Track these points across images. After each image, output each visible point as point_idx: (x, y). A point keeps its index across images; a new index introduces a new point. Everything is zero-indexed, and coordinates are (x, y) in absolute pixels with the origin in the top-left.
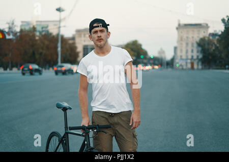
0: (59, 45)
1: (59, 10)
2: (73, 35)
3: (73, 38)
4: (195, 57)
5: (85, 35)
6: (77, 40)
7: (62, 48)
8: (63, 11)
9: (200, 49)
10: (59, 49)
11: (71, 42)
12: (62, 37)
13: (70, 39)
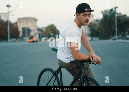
0: (9, 27)
1: (8, 6)
2: (16, 22)
3: (16, 23)
4: (87, 33)
5: (23, 21)
6: (19, 24)
7: (10, 29)
8: (10, 6)
9: (89, 28)
10: (9, 29)
11: (15, 25)
12: (10, 22)
13: (14, 24)
